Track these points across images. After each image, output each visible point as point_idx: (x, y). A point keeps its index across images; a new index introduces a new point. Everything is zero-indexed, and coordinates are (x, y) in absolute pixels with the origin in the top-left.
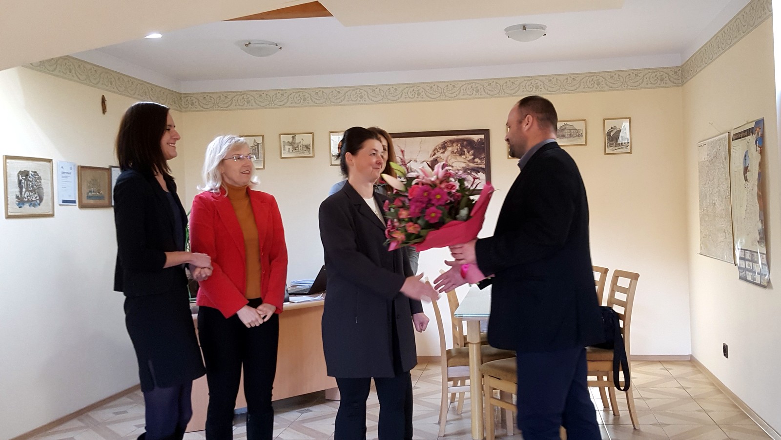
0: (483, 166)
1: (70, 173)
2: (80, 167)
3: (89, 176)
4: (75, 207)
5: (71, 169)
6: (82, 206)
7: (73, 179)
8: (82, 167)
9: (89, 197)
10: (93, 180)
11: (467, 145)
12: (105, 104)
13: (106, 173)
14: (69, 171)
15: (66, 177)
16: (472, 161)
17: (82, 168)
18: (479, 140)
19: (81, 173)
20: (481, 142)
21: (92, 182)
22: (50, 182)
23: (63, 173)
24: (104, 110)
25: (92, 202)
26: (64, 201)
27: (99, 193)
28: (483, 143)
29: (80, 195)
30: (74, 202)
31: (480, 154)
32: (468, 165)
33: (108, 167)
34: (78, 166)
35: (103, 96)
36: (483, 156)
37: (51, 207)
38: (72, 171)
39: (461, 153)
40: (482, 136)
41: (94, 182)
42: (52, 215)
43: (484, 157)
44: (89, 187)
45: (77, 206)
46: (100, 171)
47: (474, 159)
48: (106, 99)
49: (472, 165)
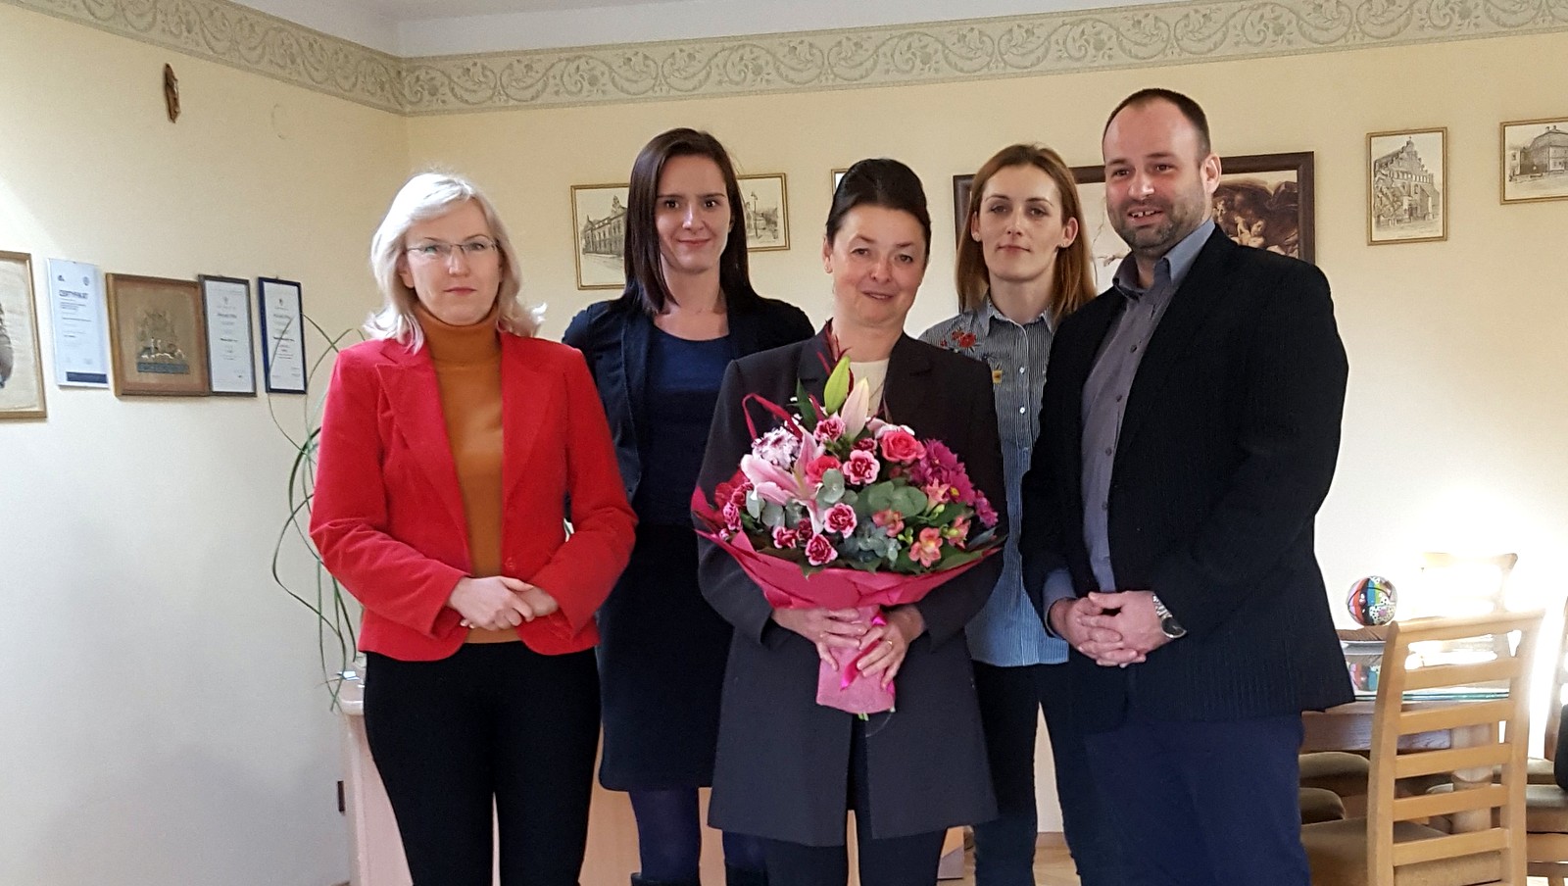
1: (84, 296)
2: (111, 278)
3: (139, 303)
4: (105, 396)
5: (86, 281)
6: (126, 392)
7: (94, 312)
8: (120, 279)
9: (143, 367)
10: (152, 316)
11: (1243, 204)
12: (173, 92)
13: (189, 299)
14: (82, 289)
15: (74, 307)
17: (119, 284)
18: (1283, 188)
19: (116, 293)
20: (1287, 193)
21: (150, 321)
22: (27, 321)
23: (65, 293)
24: (173, 112)
25: (151, 379)
26: (72, 377)
27: (172, 354)
28: (1294, 198)
29: (118, 359)
30: (102, 379)
31: (1285, 231)
33: (192, 279)
34: (107, 275)
35: (168, 66)
36: (1291, 239)
37: (35, 394)
38: (88, 290)
40: (1291, 176)
41: (156, 320)
42: (41, 416)
43: (1297, 242)
44: (143, 337)
45: (111, 393)
46: (168, 291)
48: (176, 76)
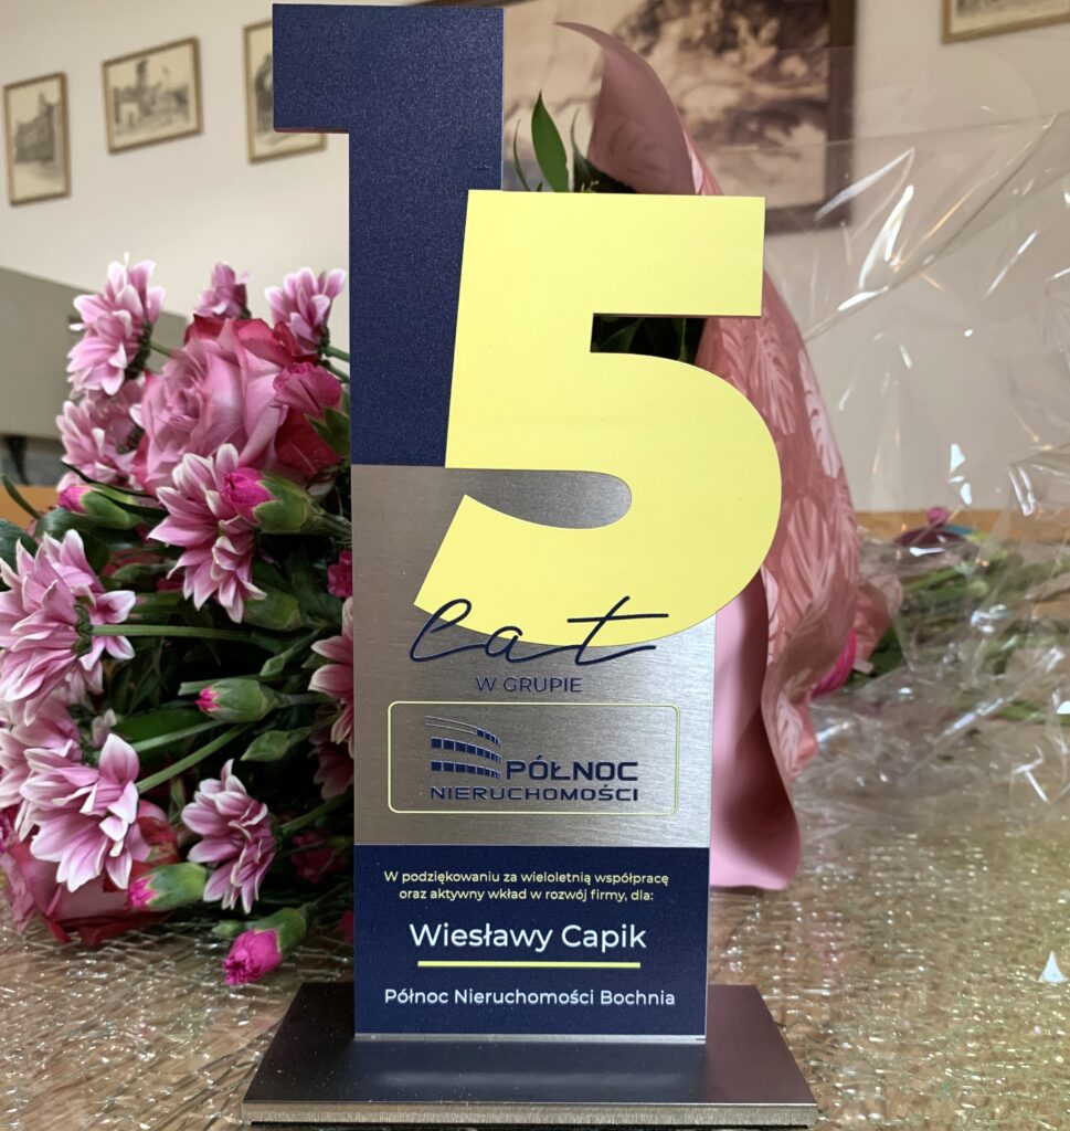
0: (817, 90)
16: (770, 72)
31: (809, 31)
32: (751, 97)
36: (821, 43)
39: (722, 42)
43: (828, 46)
47: (777, 61)
49: (767, 92)
